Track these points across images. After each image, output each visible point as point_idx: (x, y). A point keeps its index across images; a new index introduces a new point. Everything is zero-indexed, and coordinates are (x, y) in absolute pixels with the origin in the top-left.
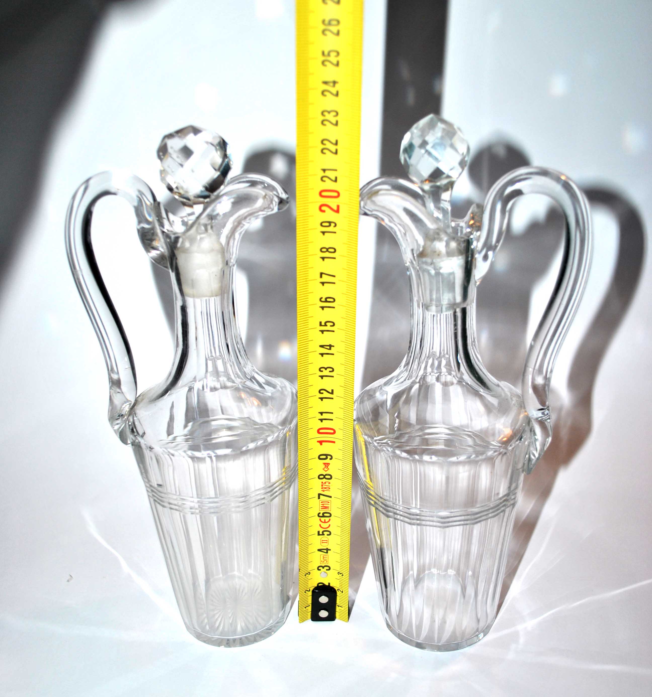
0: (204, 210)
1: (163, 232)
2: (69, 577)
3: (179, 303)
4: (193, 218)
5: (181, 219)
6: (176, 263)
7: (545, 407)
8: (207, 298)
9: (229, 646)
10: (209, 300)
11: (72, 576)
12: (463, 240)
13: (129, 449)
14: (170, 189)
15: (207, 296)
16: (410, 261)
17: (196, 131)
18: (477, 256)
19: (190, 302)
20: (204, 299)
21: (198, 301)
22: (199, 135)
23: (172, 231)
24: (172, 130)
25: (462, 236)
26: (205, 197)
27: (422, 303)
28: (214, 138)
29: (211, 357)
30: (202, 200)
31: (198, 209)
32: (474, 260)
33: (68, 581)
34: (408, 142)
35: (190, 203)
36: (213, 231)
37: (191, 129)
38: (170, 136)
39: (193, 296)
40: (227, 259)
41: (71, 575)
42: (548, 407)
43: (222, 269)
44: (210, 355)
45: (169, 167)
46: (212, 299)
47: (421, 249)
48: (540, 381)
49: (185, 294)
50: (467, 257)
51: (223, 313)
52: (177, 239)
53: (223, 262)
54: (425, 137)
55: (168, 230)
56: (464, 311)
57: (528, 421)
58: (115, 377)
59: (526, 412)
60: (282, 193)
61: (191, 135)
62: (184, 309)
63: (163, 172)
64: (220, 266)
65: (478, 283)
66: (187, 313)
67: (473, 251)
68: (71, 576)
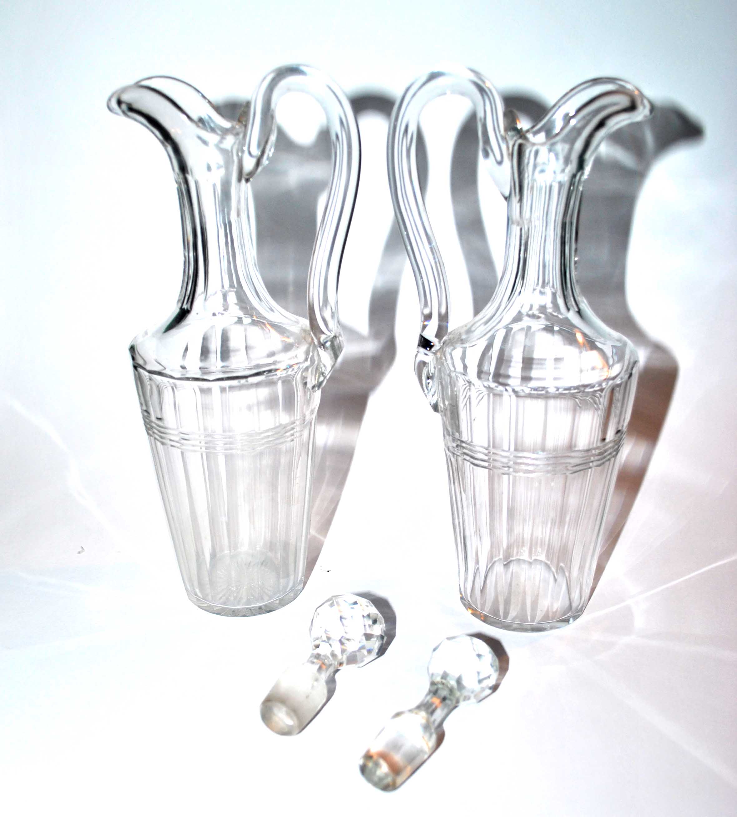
2: (80, 549)
33: (80, 553)
68: (82, 548)
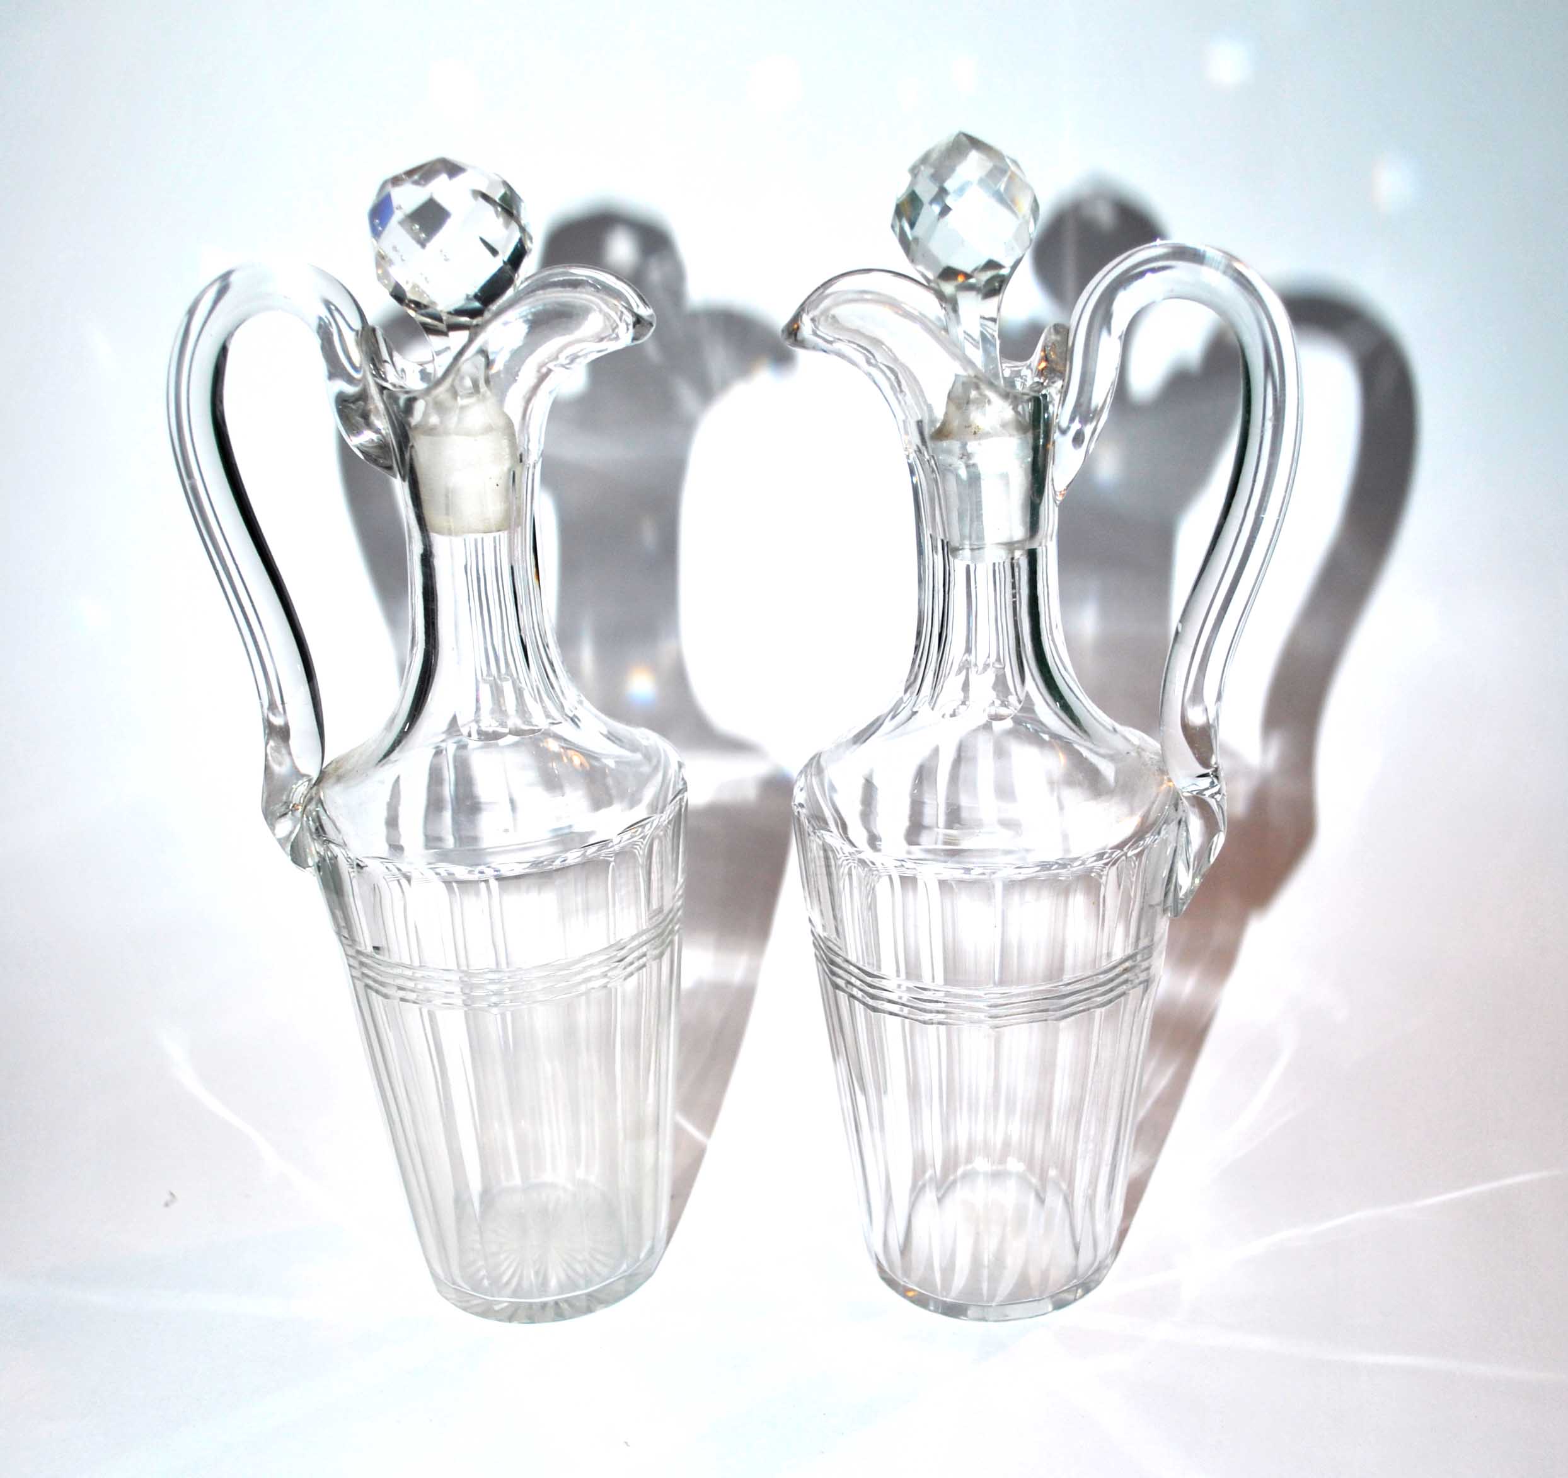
0: (471, 341)
1: (382, 389)
2: (168, 1197)
3: (416, 549)
4: (446, 360)
5: (421, 368)
6: (411, 459)
7: (1210, 771)
8: (479, 536)
9: (533, 1322)
10: (482, 539)
11: (176, 1194)
12: (1026, 397)
13: (310, 879)
14: (398, 295)
15: (477, 531)
16: (916, 448)
17: (453, 169)
18: (1056, 435)
19: (440, 543)
20: (471, 538)
21: (457, 541)
22: (460, 178)
23: (401, 387)
24: (400, 169)
25: (1026, 391)
26: (473, 313)
27: (942, 541)
28: (492, 184)
29: (488, 678)
30: (464, 319)
31: (458, 338)
32: (1050, 446)
33: (167, 1205)
34: (907, 190)
35: (442, 326)
36: (490, 390)
37: (439, 166)
38: (396, 181)
39: (450, 533)
40: (521, 450)
41: (174, 1193)
42: (1216, 770)
43: (509, 470)
44: (485, 673)
45: (395, 249)
46: (489, 538)
47: (938, 425)
48: (1197, 718)
49: (428, 528)
50: (1036, 438)
51: (512, 568)
52: (411, 402)
53: (513, 454)
54: (944, 181)
55: (394, 386)
56: (1032, 556)
57: (1176, 801)
58: (278, 721)
59: (1170, 780)
60: (638, 306)
61: (444, 177)
62: (427, 560)
63: (381, 259)
64: (506, 465)
65: (1060, 498)
66: (434, 569)
67: (1048, 424)
68: (172, 1194)
